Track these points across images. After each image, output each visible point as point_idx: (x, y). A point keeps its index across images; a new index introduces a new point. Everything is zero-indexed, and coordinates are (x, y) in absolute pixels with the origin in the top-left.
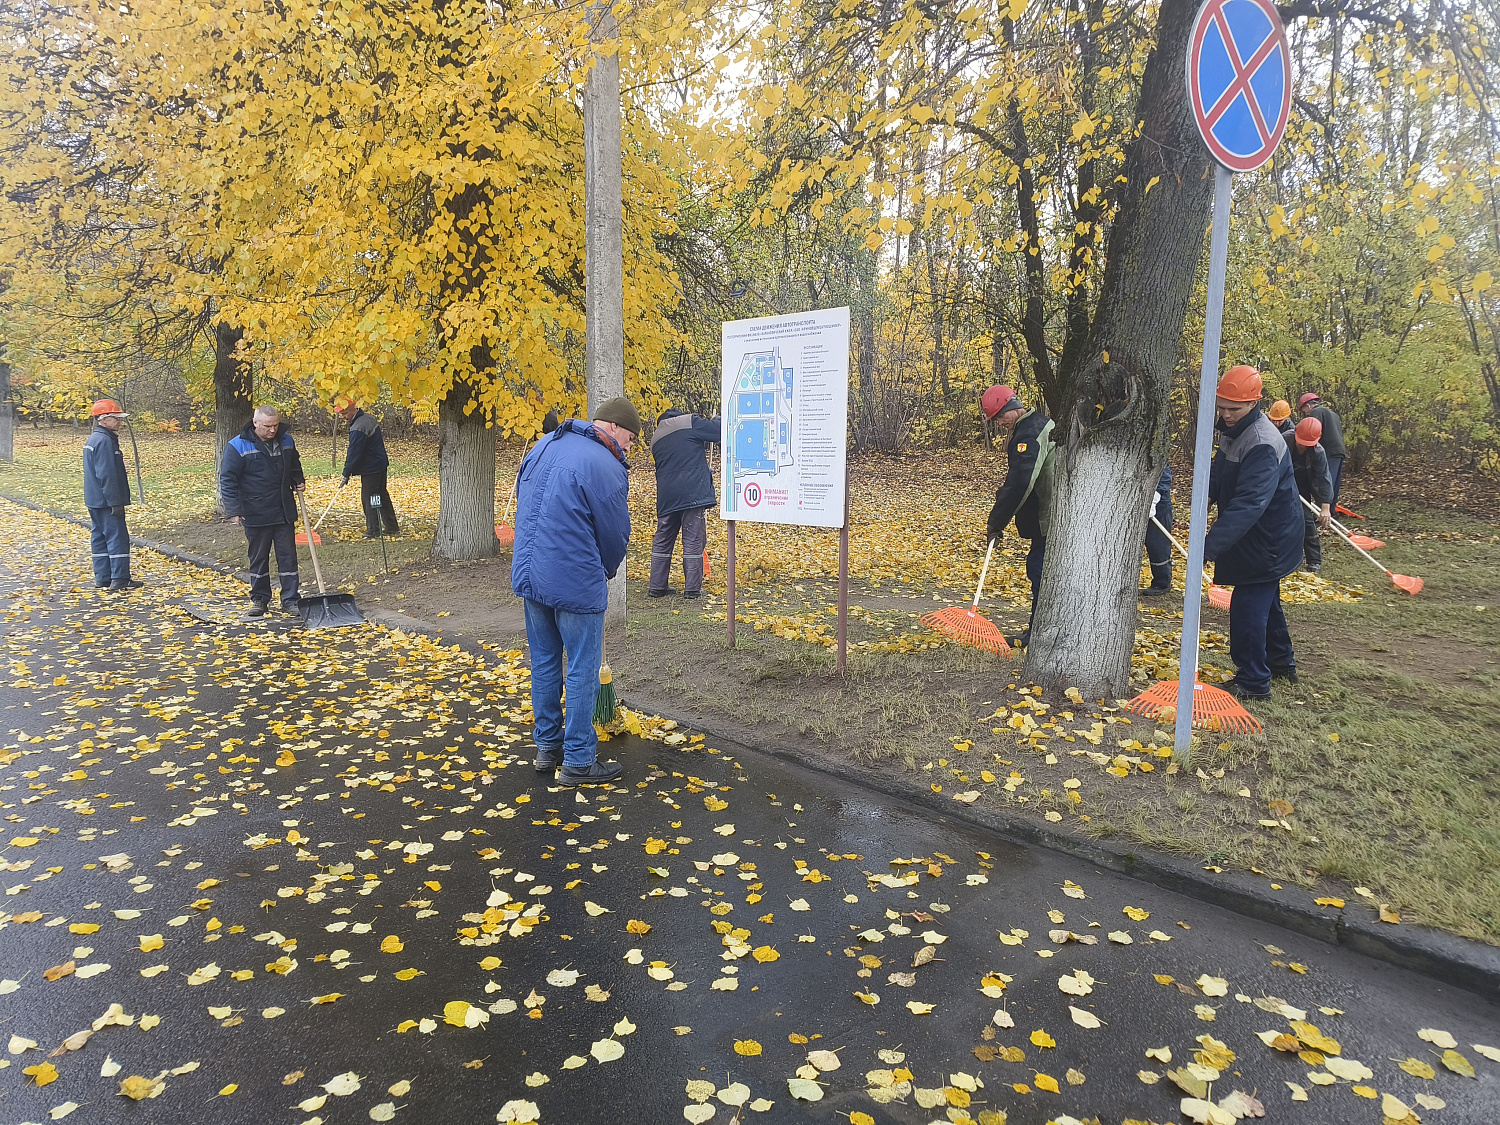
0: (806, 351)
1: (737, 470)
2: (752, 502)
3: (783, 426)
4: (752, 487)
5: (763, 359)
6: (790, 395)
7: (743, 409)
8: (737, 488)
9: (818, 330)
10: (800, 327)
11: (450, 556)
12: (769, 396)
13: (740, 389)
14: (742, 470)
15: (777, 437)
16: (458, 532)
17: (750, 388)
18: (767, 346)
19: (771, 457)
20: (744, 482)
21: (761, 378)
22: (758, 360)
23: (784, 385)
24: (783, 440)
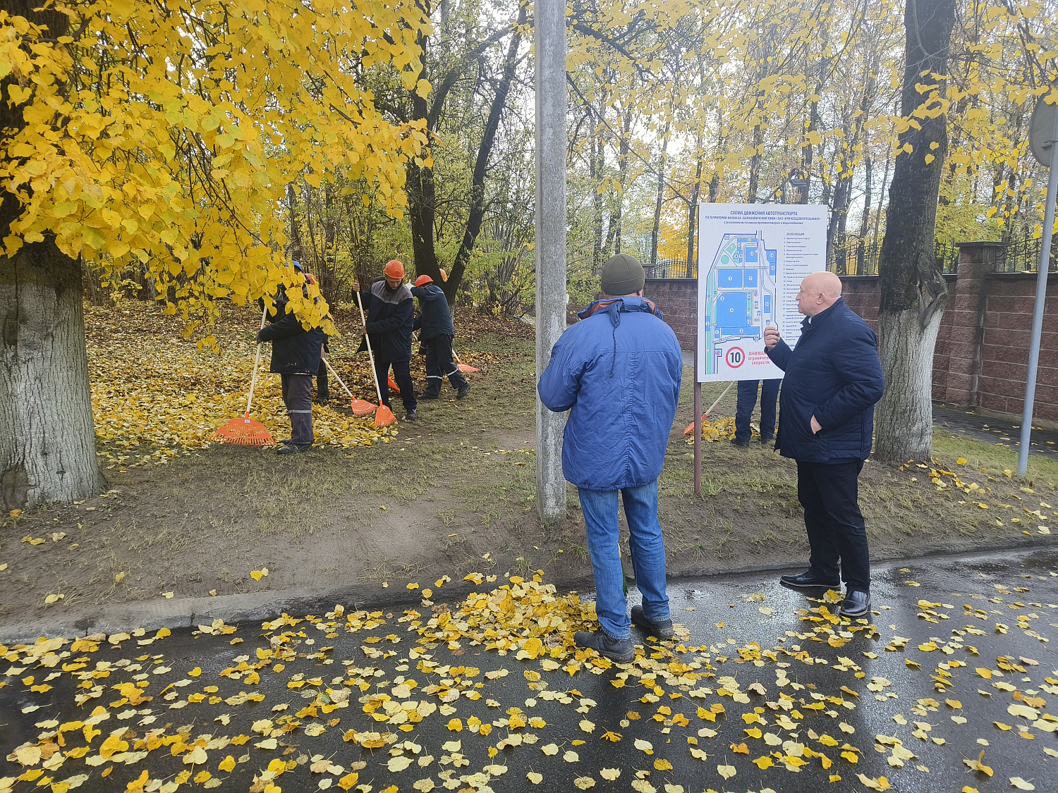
0: (789, 236)
1: (717, 336)
2: (735, 364)
3: (767, 298)
4: (735, 351)
5: (745, 240)
6: (774, 272)
7: (723, 283)
8: (718, 353)
9: (799, 221)
10: (784, 216)
11: (62, 497)
12: (753, 272)
13: (720, 265)
14: (723, 337)
15: (761, 307)
16: (70, 459)
17: (731, 264)
18: (750, 229)
19: (755, 324)
20: (725, 347)
21: (743, 256)
22: (740, 241)
23: (767, 264)
24: (767, 310)
